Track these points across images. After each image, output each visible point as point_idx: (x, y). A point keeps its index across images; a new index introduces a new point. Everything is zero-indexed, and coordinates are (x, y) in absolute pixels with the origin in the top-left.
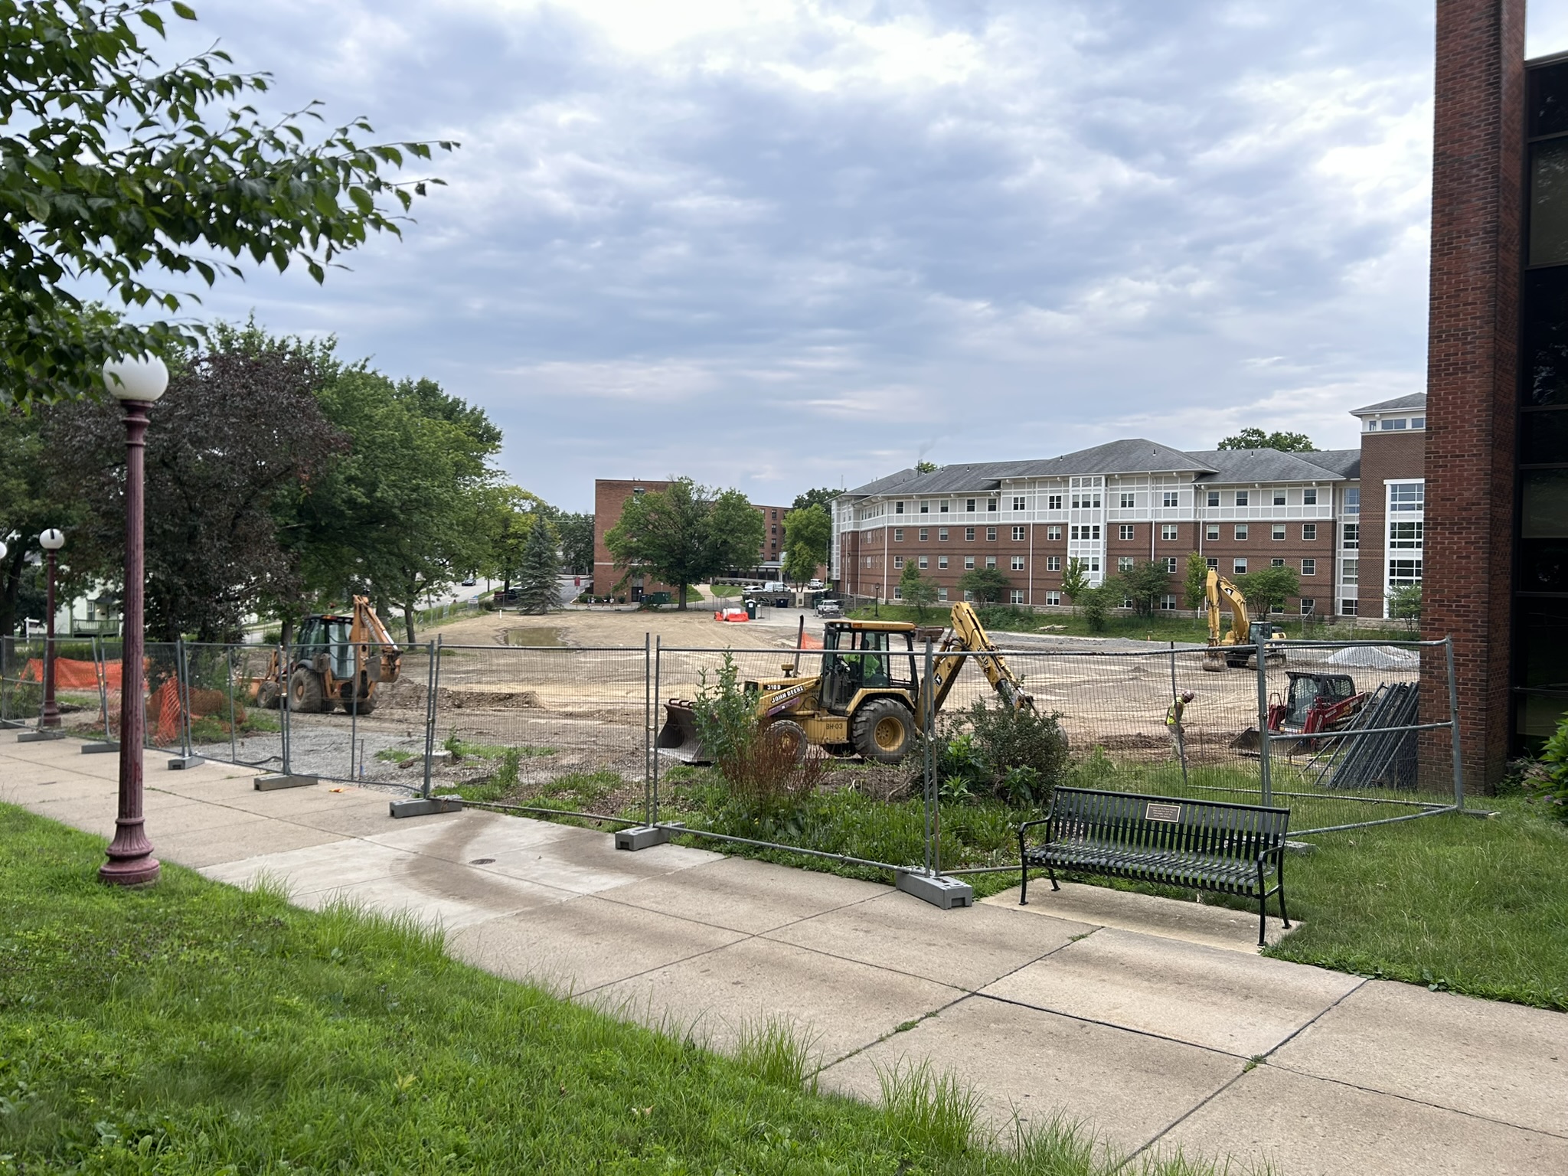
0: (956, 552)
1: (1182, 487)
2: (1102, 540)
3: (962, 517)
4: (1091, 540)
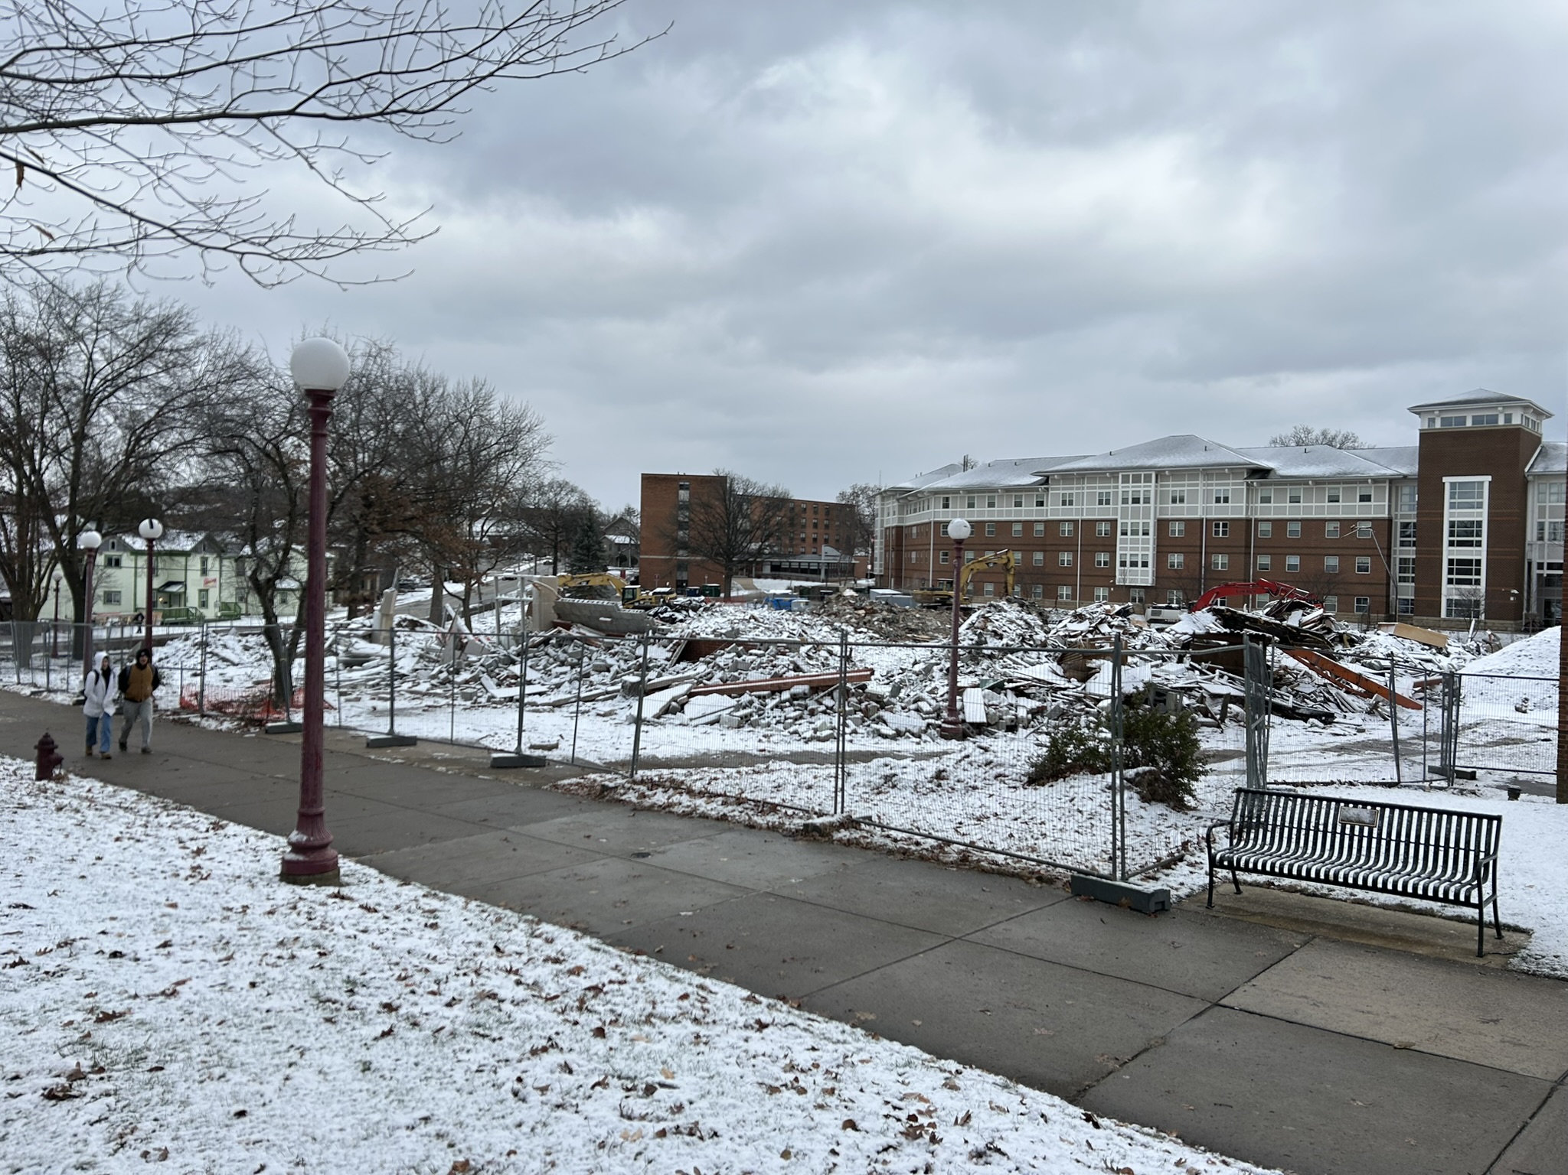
1: (1233, 484)
2: (1151, 537)
3: (1009, 513)
4: (1141, 536)
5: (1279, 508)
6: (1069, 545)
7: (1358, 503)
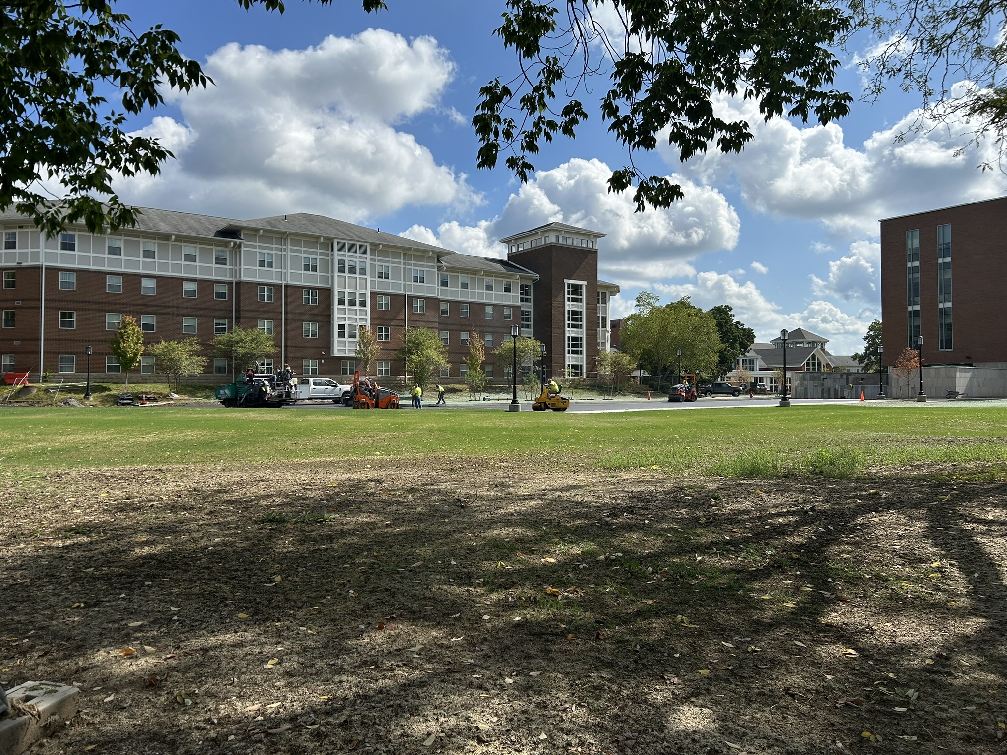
0: (170, 310)
1: (428, 267)
2: (368, 308)
3: (177, 267)
4: (358, 307)
5: (455, 293)
6: (270, 313)
7: (504, 293)
